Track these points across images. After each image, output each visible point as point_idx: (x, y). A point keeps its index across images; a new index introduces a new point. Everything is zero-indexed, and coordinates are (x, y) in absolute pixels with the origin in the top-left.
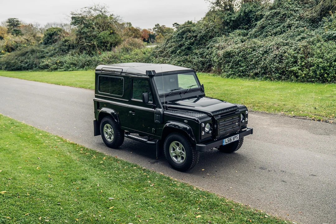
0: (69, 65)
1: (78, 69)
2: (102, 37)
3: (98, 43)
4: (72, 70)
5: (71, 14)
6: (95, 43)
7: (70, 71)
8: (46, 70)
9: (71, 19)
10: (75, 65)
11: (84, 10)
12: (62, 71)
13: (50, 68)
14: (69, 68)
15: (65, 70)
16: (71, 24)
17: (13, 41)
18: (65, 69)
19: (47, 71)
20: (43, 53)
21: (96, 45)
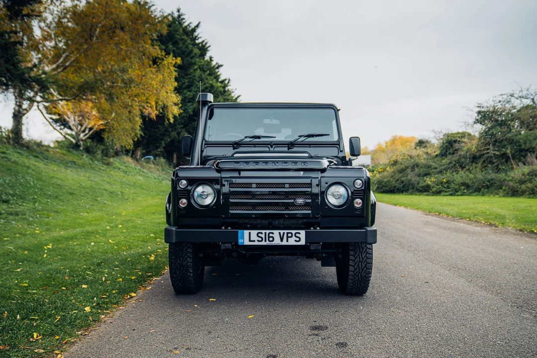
0: (458, 187)
1: (472, 193)
2: (521, 140)
3: (513, 152)
4: (462, 195)
5: (478, 107)
6: (508, 151)
7: (458, 195)
8: (425, 193)
9: (476, 115)
10: (467, 186)
11: (500, 98)
12: (446, 195)
13: (431, 190)
14: (457, 192)
15: (451, 195)
16: (475, 123)
17: (406, 155)
18: (451, 192)
19: (427, 195)
20: (430, 169)
21: (510, 155)
